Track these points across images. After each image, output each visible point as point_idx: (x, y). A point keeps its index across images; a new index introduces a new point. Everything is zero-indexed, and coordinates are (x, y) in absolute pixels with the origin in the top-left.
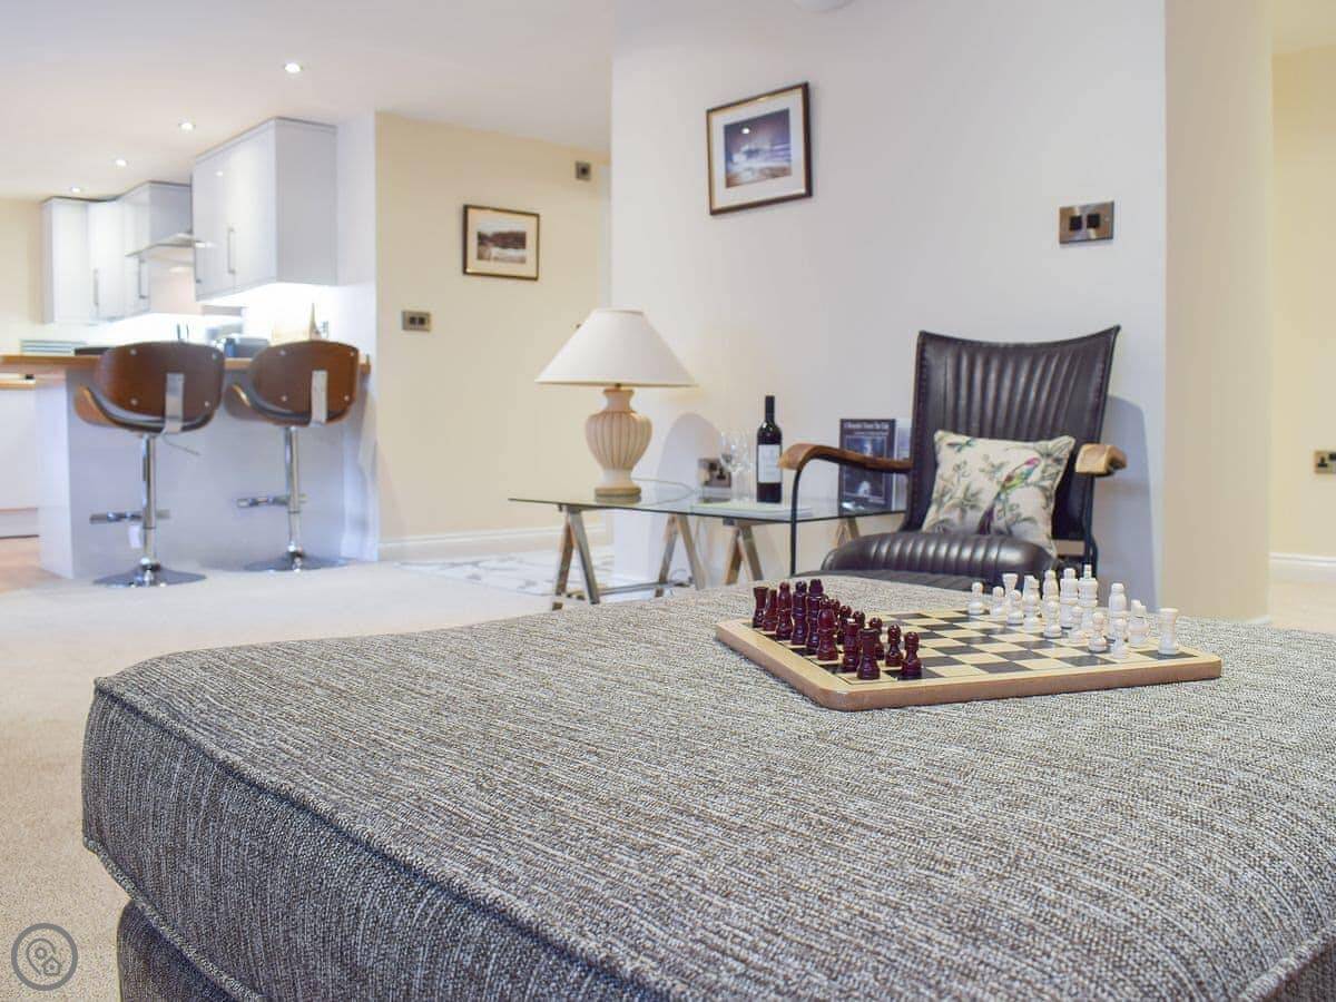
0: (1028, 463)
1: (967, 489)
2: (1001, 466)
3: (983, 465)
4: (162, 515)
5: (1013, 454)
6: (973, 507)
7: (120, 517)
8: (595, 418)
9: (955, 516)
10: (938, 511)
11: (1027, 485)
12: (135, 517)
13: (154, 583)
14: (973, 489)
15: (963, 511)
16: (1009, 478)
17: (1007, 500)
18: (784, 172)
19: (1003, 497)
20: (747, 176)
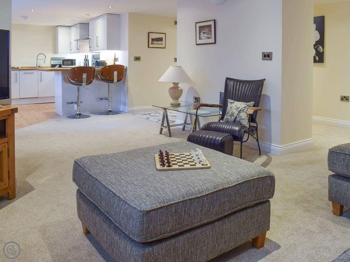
0: (244, 107)
1: (232, 112)
2: (239, 108)
3: (236, 107)
4: (81, 102)
5: (241, 105)
6: (233, 116)
7: (72, 103)
8: (171, 88)
9: (229, 117)
10: (226, 116)
11: (244, 112)
12: (76, 103)
13: (79, 118)
14: (233, 112)
15: (231, 117)
16: (240, 111)
17: (239, 115)
18: (211, 38)
19: (239, 114)
20: (203, 38)
